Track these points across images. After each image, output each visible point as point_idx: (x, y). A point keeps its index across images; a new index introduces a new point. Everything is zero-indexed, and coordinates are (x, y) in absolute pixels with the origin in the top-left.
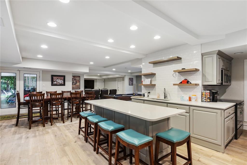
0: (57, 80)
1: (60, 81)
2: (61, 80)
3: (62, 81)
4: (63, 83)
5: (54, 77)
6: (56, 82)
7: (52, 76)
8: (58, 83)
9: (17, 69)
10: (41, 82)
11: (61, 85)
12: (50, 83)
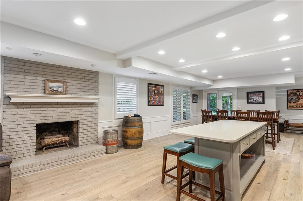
0: (254, 97)
1: (257, 99)
2: (258, 97)
3: (260, 98)
4: (261, 101)
5: (250, 94)
6: (252, 100)
7: (248, 93)
8: (255, 100)
9: (217, 90)
10: (236, 100)
11: (259, 103)
12: (246, 101)
